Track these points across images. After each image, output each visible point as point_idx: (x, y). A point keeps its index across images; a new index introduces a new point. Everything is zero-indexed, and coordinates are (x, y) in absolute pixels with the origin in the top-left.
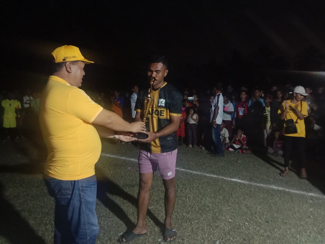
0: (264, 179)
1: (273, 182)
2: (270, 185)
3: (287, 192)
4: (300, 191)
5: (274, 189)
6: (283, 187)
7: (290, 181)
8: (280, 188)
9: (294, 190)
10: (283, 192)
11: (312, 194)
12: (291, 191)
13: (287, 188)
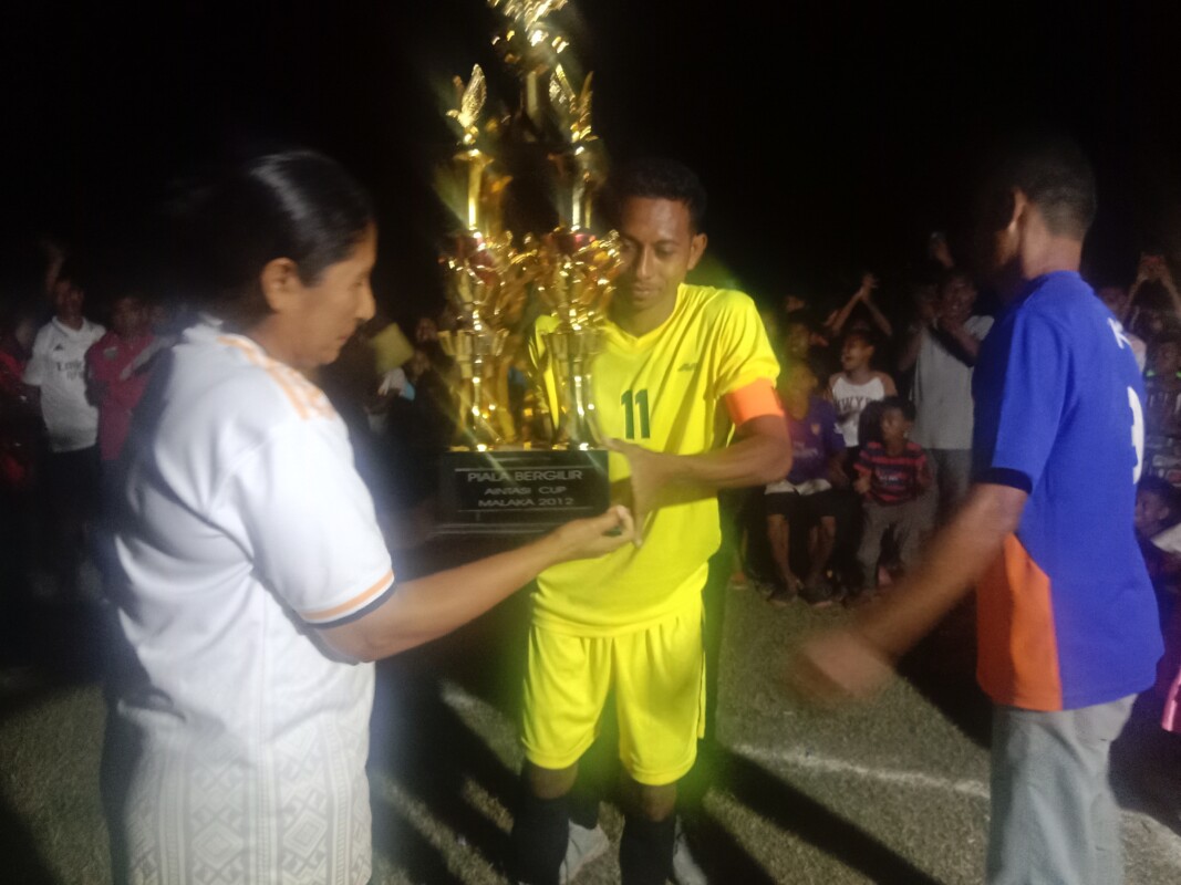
0: (757, 712)
1: (797, 729)
2: (786, 748)
3: (865, 782)
4: (920, 775)
5: (804, 769)
6: (845, 757)
7: (866, 719)
8: (834, 765)
9: (891, 767)
10: (848, 782)
11: (972, 782)
12: (883, 775)
13: (861, 759)
